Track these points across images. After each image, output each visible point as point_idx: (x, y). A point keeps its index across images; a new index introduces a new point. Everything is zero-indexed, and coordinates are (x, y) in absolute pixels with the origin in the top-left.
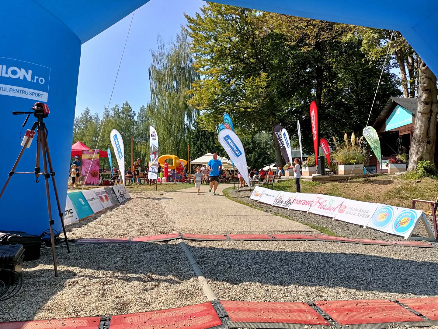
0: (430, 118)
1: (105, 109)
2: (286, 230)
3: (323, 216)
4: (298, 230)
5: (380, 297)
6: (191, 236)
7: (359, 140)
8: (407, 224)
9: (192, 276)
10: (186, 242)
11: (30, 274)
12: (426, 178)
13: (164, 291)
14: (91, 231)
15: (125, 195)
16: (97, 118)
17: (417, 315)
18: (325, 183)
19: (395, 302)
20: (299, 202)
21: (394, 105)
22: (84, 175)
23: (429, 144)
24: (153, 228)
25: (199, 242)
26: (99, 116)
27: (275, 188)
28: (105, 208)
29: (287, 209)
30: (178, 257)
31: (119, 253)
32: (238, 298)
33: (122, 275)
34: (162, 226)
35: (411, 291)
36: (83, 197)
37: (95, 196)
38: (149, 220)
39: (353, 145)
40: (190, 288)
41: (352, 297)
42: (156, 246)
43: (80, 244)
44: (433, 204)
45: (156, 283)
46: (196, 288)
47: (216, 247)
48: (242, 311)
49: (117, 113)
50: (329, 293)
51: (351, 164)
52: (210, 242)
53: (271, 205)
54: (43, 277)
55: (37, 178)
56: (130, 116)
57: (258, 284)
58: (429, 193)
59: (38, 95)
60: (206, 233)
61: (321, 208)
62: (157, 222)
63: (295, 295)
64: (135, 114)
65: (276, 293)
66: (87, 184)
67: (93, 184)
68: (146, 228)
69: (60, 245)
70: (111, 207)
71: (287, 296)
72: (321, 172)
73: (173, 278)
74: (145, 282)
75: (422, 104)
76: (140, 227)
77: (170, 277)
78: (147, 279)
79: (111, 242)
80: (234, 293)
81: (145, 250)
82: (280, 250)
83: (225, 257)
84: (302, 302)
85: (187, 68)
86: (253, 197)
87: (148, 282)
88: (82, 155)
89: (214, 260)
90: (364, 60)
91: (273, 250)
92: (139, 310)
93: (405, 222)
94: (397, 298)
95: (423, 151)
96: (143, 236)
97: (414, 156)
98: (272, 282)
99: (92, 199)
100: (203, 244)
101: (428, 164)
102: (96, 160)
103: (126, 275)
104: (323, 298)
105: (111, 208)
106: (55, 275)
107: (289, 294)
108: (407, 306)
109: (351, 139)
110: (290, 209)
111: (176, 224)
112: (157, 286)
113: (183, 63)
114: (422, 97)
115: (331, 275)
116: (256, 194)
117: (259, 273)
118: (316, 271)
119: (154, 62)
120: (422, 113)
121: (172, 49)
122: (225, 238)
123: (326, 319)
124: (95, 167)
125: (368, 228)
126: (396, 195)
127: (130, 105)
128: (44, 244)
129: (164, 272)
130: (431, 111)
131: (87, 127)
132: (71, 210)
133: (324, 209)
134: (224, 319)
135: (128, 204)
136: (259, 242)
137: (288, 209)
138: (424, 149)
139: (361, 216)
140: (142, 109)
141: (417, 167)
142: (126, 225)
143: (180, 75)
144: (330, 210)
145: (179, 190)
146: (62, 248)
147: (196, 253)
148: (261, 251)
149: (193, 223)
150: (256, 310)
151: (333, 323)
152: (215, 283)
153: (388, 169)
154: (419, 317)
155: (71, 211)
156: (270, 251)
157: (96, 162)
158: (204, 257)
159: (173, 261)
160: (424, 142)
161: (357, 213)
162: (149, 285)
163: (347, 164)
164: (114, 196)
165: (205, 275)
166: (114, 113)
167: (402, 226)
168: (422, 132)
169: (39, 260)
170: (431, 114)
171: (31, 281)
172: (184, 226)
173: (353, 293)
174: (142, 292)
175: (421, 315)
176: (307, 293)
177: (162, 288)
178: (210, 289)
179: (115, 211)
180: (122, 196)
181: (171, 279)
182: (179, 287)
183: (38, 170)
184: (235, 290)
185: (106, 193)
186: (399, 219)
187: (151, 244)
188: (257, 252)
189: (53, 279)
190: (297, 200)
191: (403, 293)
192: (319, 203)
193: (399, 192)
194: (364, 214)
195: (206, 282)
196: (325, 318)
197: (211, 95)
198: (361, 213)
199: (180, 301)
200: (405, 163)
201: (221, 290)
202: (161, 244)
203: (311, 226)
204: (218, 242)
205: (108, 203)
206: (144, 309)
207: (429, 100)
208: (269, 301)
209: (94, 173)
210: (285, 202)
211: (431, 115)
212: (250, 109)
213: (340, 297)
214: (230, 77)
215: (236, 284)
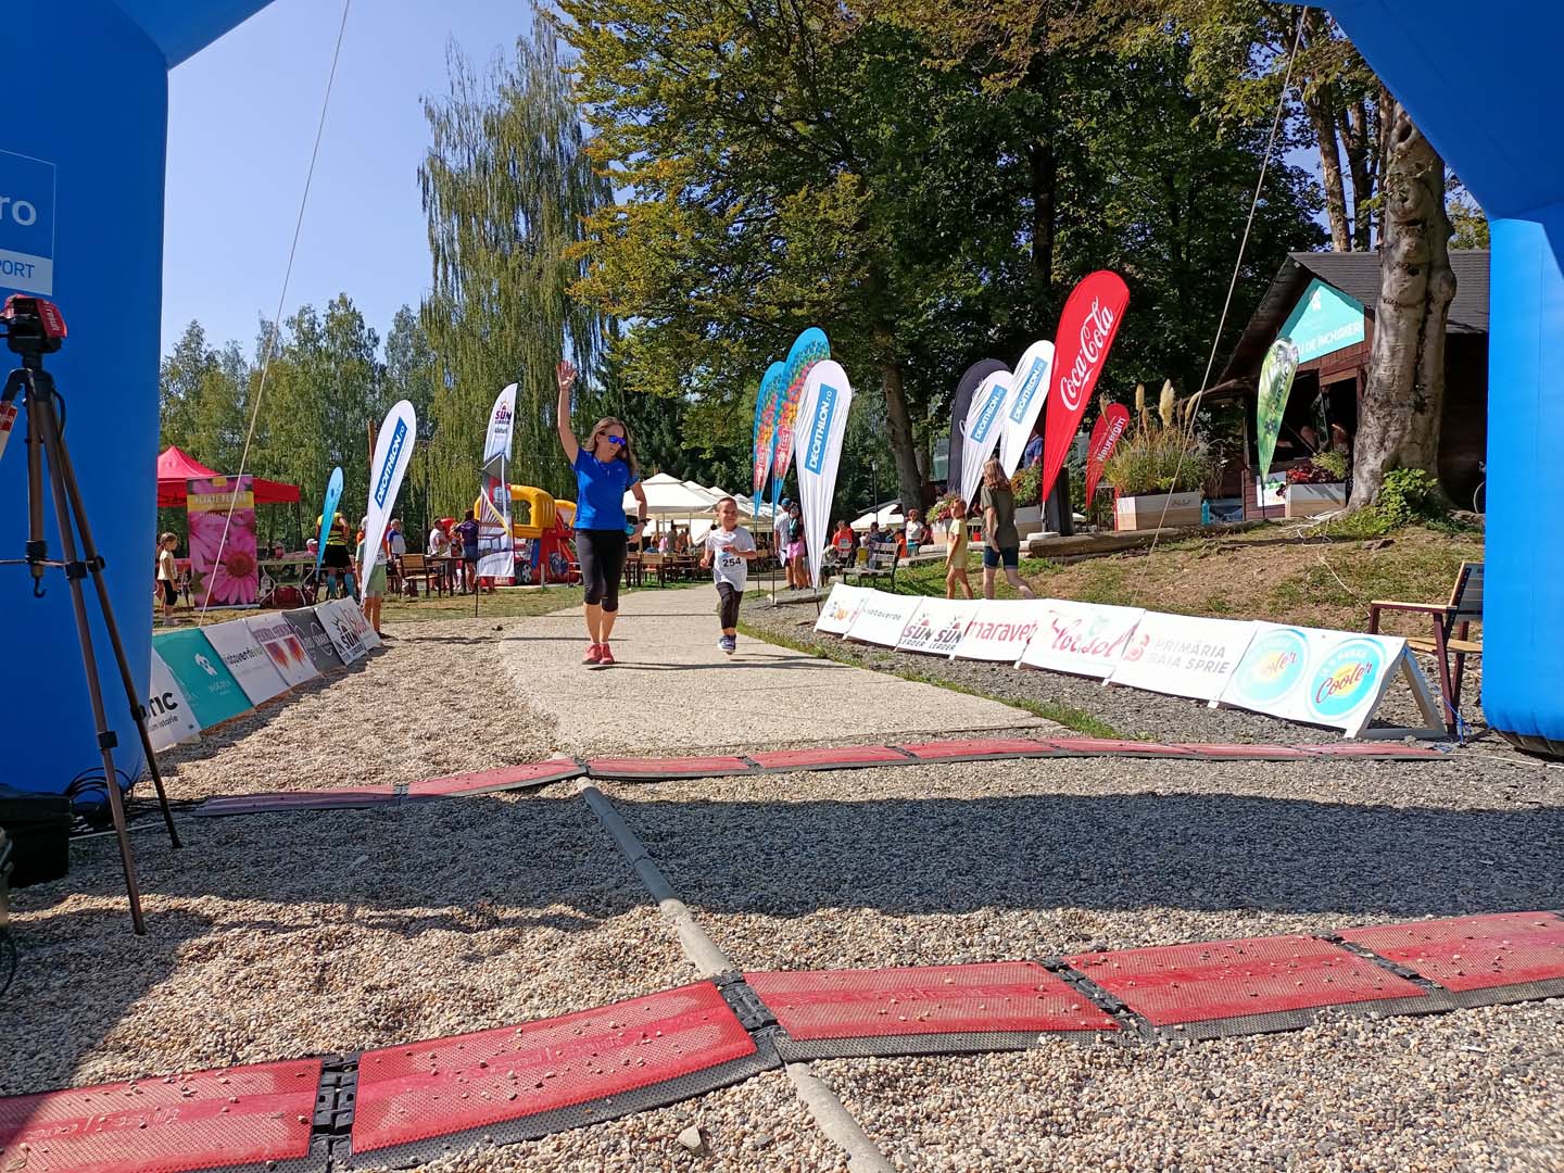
0: (1425, 321)
1: (263, 322)
2: (949, 728)
3: (1070, 674)
4: (992, 725)
5: (1280, 927)
6: (617, 765)
7: (1184, 408)
8: (1356, 685)
9: (638, 900)
10: (604, 788)
11: (38, 932)
12: (1411, 529)
13: (540, 956)
14: (251, 769)
15: (362, 636)
16: (235, 360)
17: (1404, 977)
18: (1071, 563)
19: (1329, 940)
20: (989, 631)
21: (1303, 281)
22: (202, 569)
23: (1422, 412)
24: (480, 748)
25: (650, 786)
26: (241, 352)
27: (902, 589)
28: (293, 684)
29: (947, 657)
30: (580, 838)
31: (363, 838)
32: (803, 960)
33: (382, 913)
34: (512, 737)
35: (1380, 903)
36: (208, 650)
37: (252, 644)
38: (460, 720)
39: (1166, 423)
40: (634, 941)
41: (1186, 935)
42: (498, 808)
43: (213, 817)
44: (1437, 615)
45: (510, 932)
46: (652, 938)
47: (712, 798)
48: (823, 1001)
49: (308, 338)
50: (1110, 925)
51: (1157, 491)
52: (690, 783)
53: (892, 648)
54: (88, 936)
55: (37, 579)
56: (358, 346)
57: (868, 910)
58: (1422, 580)
59: (17, 269)
60: (671, 752)
61: (1063, 647)
62: (489, 725)
63: (997, 938)
64: (376, 340)
65: (934, 935)
66: (214, 602)
67: (238, 602)
68: (453, 746)
69: (139, 823)
70: (312, 681)
71: (971, 944)
72: (1056, 524)
73: (569, 911)
74: (468, 929)
75: (1397, 271)
76: (430, 746)
77: (556, 909)
78: (473, 921)
79: (328, 803)
80: (789, 947)
81: (458, 823)
82: (935, 795)
83: (748, 830)
84: (1024, 959)
85: (562, 162)
86: (826, 622)
87: (478, 929)
88: (189, 497)
89: (709, 842)
90: (1198, 123)
91: (909, 795)
92: (458, 1024)
93: (1348, 680)
94: (1334, 926)
95: (1402, 436)
96: (444, 776)
97: (1370, 457)
98: (917, 900)
99: (242, 657)
100: (666, 791)
101: (1419, 482)
102: (242, 517)
103: (398, 913)
104: (1094, 943)
105: (315, 687)
106: (136, 927)
107: (976, 937)
108: (1370, 951)
109: (1158, 402)
110: (958, 658)
111: (562, 729)
112: (513, 942)
113: (546, 146)
114: (1398, 246)
115: (1113, 866)
116: (836, 613)
117: (870, 876)
118: (1061, 858)
119: (438, 144)
120: (1398, 306)
121: (505, 94)
122: (742, 765)
123: (1109, 1011)
124: (239, 540)
125: (1223, 706)
126: (1313, 592)
127: (357, 306)
128: (81, 823)
129: (536, 893)
130: (1428, 297)
131: (198, 395)
132: (170, 695)
133: (1073, 649)
134: (762, 1033)
135: (378, 669)
136: (859, 772)
137: (952, 658)
138: (1404, 429)
139: (1198, 666)
140: (403, 320)
141: (1381, 491)
142: (377, 742)
143: (538, 189)
144: (1094, 652)
145: (558, 609)
146: (149, 832)
147: (644, 821)
148: (872, 802)
149: (623, 723)
150: (871, 995)
151: (1132, 1021)
152: (719, 916)
153: (1283, 506)
154: (1409, 984)
155: (170, 701)
156: (901, 802)
157: (241, 522)
158: (672, 835)
159: (563, 853)
160: (1402, 405)
161: (1186, 657)
162: (485, 940)
163: (1145, 494)
164: (321, 640)
165: (683, 894)
166: (298, 338)
167: (1338, 693)
168: (1397, 369)
169: (68, 881)
170: (1427, 305)
171: (47, 954)
172: (591, 733)
173: (1190, 919)
174: (462, 964)
175: (1417, 977)
176: (1036, 931)
177: (534, 946)
178: (705, 938)
179: (331, 694)
180: (353, 639)
181: (561, 916)
182: (594, 939)
183: (37, 551)
184: (789, 935)
185: (293, 632)
186: (1326, 671)
187: (474, 801)
188: (856, 806)
189: (127, 943)
190: (982, 625)
191: (1352, 910)
192: (1057, 630)
193: (1322, 582)
194: (1213, 659)
195: (689, 916)
196: (1104, 1006)
197: (658, 262)
198: (1198, 657)
199: (602, 985)
200: (1342, 482)
201: (744, 938)
202: (510, 798)
203: (1033, 710)
204: (719, 781)
205: (304, 669)
206: (476, 1020)
207: (1420, 259)
208: (911, 965)
209: (239, 562)
210: (940, 635)
211: (1428, 312)
212: (800, 306)
213: (1148, 938)
214: (723, 192)
215: (793, 915)
